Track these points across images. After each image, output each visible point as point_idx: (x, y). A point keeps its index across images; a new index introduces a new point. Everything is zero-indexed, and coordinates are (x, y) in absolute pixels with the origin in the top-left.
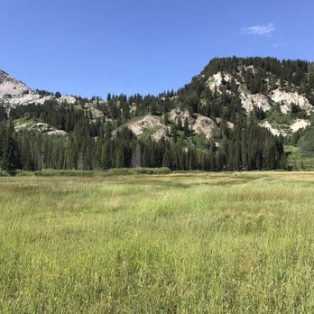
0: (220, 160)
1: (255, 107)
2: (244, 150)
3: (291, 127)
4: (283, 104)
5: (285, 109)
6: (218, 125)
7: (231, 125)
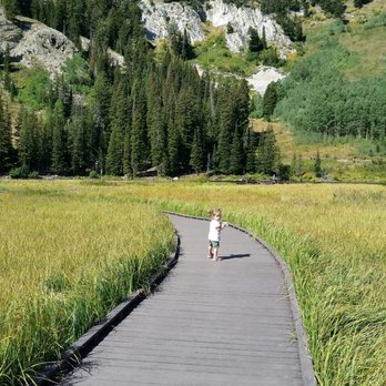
0: (83, 141)
1: (173, 30)
2: (154, 115)
3: (250, 82)
4: (231, 31)
5: (235, 44)
6: (86, 55)
7: (119, 59)
